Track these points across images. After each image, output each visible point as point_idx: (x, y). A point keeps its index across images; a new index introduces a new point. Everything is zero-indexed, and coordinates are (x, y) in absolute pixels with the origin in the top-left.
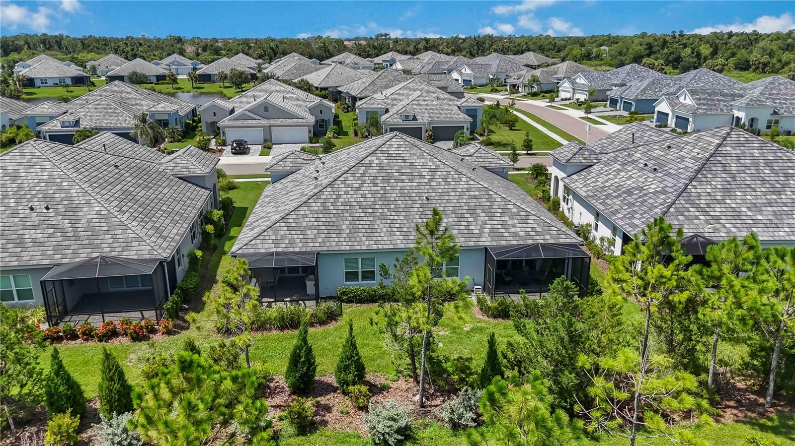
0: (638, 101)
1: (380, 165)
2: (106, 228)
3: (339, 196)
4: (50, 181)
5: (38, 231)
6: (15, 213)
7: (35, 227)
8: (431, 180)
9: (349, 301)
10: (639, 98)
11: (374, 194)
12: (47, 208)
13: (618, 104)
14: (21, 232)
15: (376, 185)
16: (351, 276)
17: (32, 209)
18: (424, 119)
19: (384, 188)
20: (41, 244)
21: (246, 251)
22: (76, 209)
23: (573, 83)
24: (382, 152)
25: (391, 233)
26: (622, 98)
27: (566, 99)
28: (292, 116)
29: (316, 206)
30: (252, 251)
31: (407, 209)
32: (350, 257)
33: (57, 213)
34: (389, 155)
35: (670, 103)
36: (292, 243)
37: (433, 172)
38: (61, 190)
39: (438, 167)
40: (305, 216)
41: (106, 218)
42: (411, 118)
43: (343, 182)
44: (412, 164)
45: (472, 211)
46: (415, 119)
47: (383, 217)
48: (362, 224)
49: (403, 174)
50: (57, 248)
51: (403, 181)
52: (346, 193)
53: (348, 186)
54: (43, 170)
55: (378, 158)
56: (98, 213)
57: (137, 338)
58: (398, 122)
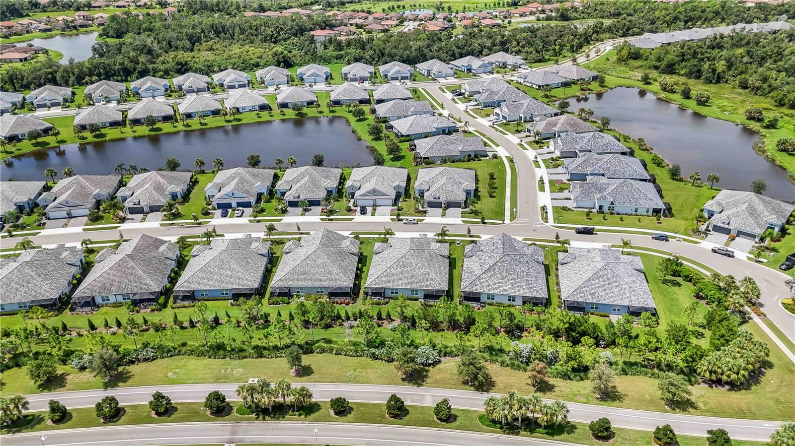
3: (391, 271)
5: (324, 277)
8: (415, 268)
9: (391, 299)
11: (400, 271)
14: (320, 277)
15: (401, 268)
17: (321, 271)
18: (443, 199)
19: (403, 270)
20: (325, 281)
22: (330, 272)
24: (404, 257)
25: (403, 285)
28: (385, 195)
31: (407, 276)
33: (327, 272)
34: (406, 258)
36: (379, 285)
37: (416, 265)
38: (326, 266)
40: (383, 277)
41: (338, 275)
42: (438, 197)
45: (423, 278)
47: (401, 278)
51: (408, 268)
52: (393, 270)
56: (336, 273)
57: (347, 305)
58: (432, 200)
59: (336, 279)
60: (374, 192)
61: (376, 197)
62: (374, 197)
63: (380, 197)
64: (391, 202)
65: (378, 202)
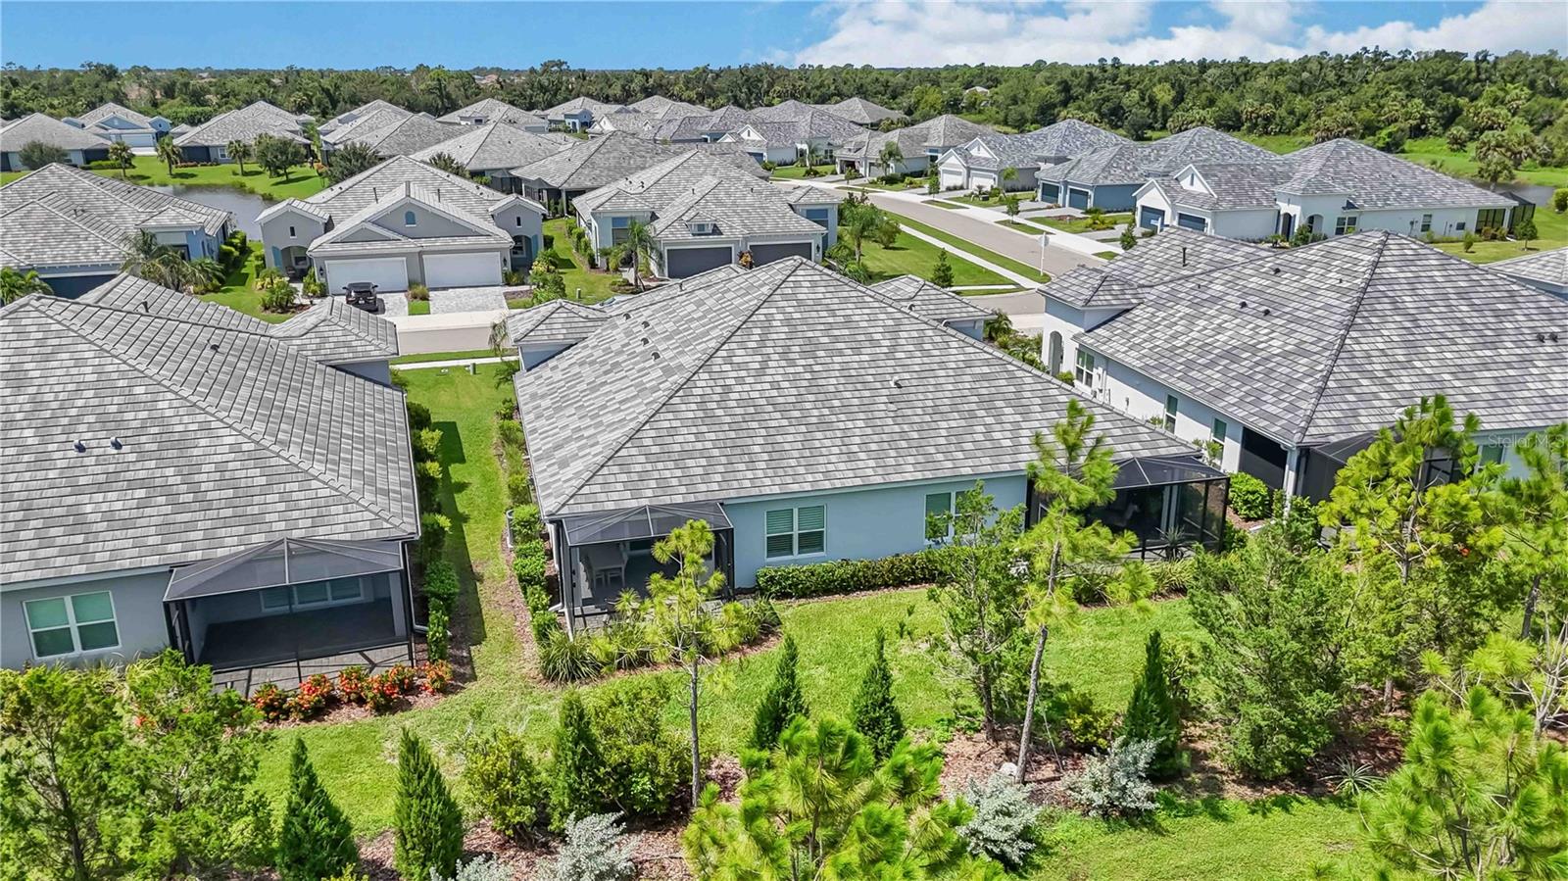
0: (1098, 189)
1: (788, 321)
2: (263, 480)
3: (727, 388)
4: (103, 385)
5: (111, 496)
6: (42, 460)
7: (99, 487)
8: (893, 349)
9: (783, 595)
10: (1100, 182)
11: (794, 379)
12: (117, 445)
13: (1061, 196)
14: (71, 500)
15: (792, 363)
16: (778, 545)
17: (80, 448)
18: (734, 232)
19: (808, 368)
20: (127, 524)
21: (577, 509)
22: (183, 444)
23: (966, 156)
24: (786, 297)
25: (851, 456)
26: (1066, 183)
27: (955, 188)
28: (467, 232)
29: (689, 411)
30: (589, 508)
31: (866, 407)
32: (776, 508)
33: (143, 455)
34: (800, 303)
35: (1166, 191)
36: (663, 485)
37: (894, 332)
38: (135, 404)
39: (898, 323)
40: (672, 432)
41: (257, 457)
42: (710, 229)
43: (728, 360)
44: (848, 321)
45: (986, 405)
46: (716, 231)
47: (824, 425)
48: (790, 441)
49: (836, 339)
50: (166, 530)
51: (840, 353)
52: (740, 381)
53: (739, 367)
54: (79, 362)
55: (781, 310)
56: (235, 448)
57: (386, 706)
58: (685, 238)
59: (243, 493)
60: (410, 218)
61: (423, 242)
62: (410, 245)
63: (439, 243)
64: (494, 266)
65: (434, 267)
